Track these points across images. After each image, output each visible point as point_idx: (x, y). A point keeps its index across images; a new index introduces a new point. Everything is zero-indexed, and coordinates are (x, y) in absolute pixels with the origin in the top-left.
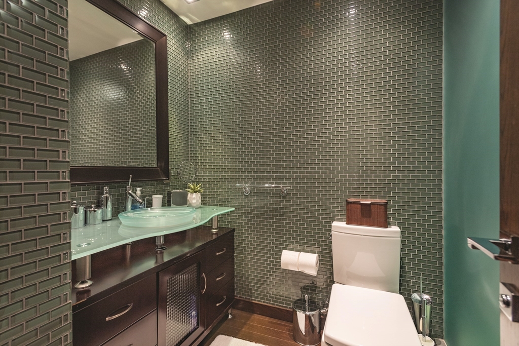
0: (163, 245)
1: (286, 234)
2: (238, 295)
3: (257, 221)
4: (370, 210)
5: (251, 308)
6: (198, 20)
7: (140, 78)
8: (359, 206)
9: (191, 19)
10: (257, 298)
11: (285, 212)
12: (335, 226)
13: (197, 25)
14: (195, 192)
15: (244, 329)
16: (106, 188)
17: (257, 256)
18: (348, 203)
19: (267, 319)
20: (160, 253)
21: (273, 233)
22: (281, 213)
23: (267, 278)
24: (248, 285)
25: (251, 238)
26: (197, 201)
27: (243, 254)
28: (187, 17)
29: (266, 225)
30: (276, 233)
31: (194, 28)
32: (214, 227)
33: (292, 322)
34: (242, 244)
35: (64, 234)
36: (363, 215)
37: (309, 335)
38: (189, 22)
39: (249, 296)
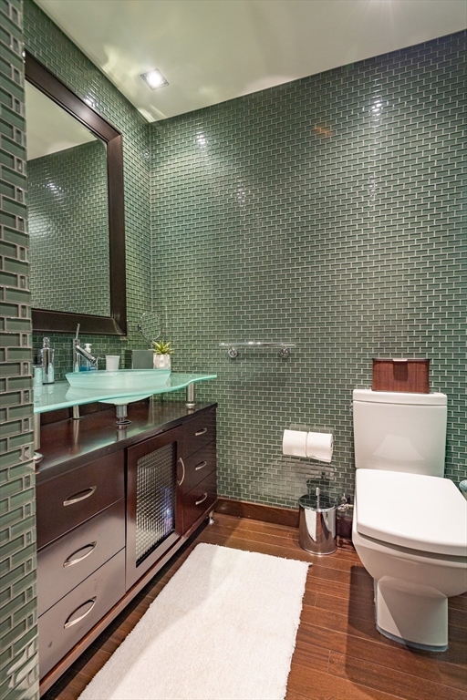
0: (126, 418)
1: (288, 409)
2: (221, 495)
3: (247, 393)
4: (406, 370)
5: (238, 510)
6: (164, 116)
7: (80, 199)
8: (391, 366)
9: (154, 115)
10: (248, 496)
11: (286, 379)
12: (356, 394)
13: (161, 123)
14: (163, 353)
15: (232, 536)
16: (46, 340)
17: (247, 440)
18: (376, 362)
19: (262, 524)
20: (122, 429)
21: (269, 408)
22: (280, 381)
23: (261, 469)
24: (235, 480)
25: (239, 415)
26: (166, 365)
27: (228, 438)
28: (149, 110)
29: (260, 398)
30: (274, 408)
31: (158, 128)
32: (189, 400)
33: (297, 526)
34: (226, 424)
35: (25, 364)
36: (396, 378)
37: (322, 541)
38: (151, 119)
39: (236, 494)
